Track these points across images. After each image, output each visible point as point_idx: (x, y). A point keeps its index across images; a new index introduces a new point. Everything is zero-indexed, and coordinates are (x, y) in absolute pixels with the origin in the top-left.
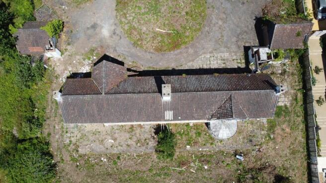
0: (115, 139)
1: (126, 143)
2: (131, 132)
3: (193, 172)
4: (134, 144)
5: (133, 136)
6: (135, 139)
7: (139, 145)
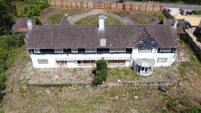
0: (60, 76)
1: (69, 78)
2: (74, 72)
3: (125, 101)
4: (76, 79)
5: (75, 74)
6: (76, 76)
7: (79, 79)
